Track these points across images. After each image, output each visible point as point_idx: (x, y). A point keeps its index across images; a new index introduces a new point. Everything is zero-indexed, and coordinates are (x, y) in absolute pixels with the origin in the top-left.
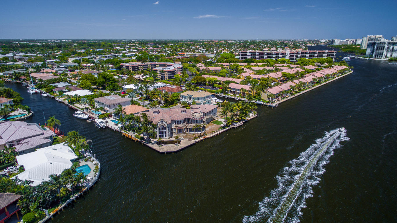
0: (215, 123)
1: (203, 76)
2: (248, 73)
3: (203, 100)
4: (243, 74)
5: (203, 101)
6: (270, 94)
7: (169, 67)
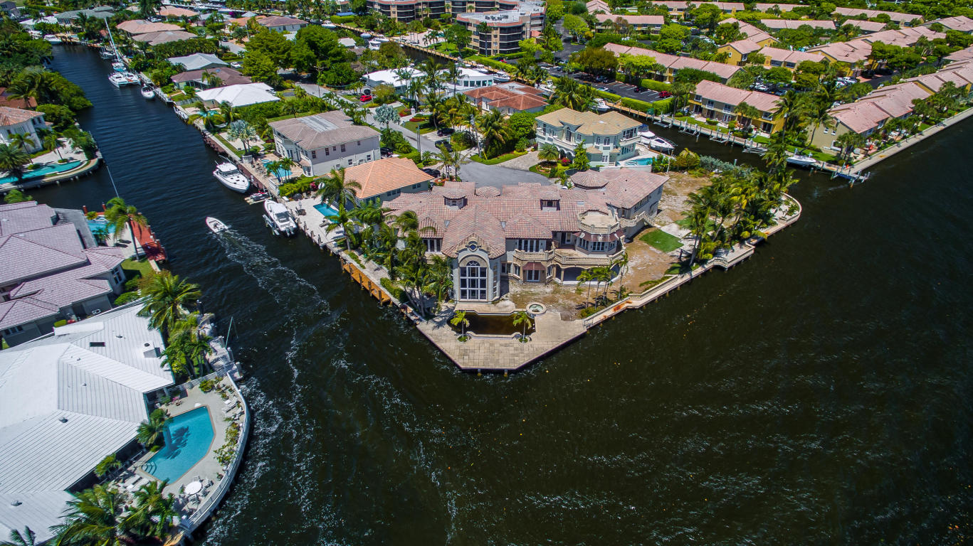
0: (653, 244)
1: (609, 47)
2: (752, 40)
3: (611, 145)
4: (736, 45)
5: (612, 148)
6: (847, 131)
7: (504, 13)
